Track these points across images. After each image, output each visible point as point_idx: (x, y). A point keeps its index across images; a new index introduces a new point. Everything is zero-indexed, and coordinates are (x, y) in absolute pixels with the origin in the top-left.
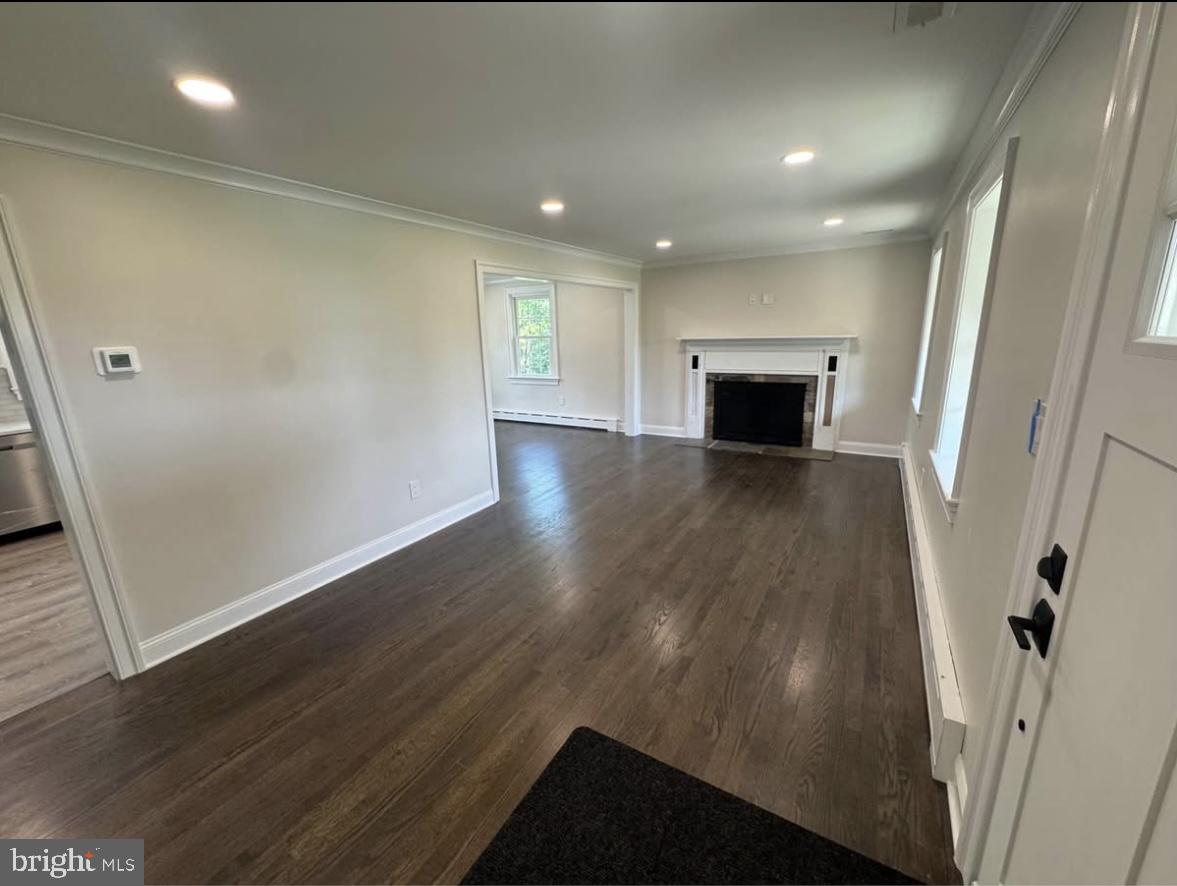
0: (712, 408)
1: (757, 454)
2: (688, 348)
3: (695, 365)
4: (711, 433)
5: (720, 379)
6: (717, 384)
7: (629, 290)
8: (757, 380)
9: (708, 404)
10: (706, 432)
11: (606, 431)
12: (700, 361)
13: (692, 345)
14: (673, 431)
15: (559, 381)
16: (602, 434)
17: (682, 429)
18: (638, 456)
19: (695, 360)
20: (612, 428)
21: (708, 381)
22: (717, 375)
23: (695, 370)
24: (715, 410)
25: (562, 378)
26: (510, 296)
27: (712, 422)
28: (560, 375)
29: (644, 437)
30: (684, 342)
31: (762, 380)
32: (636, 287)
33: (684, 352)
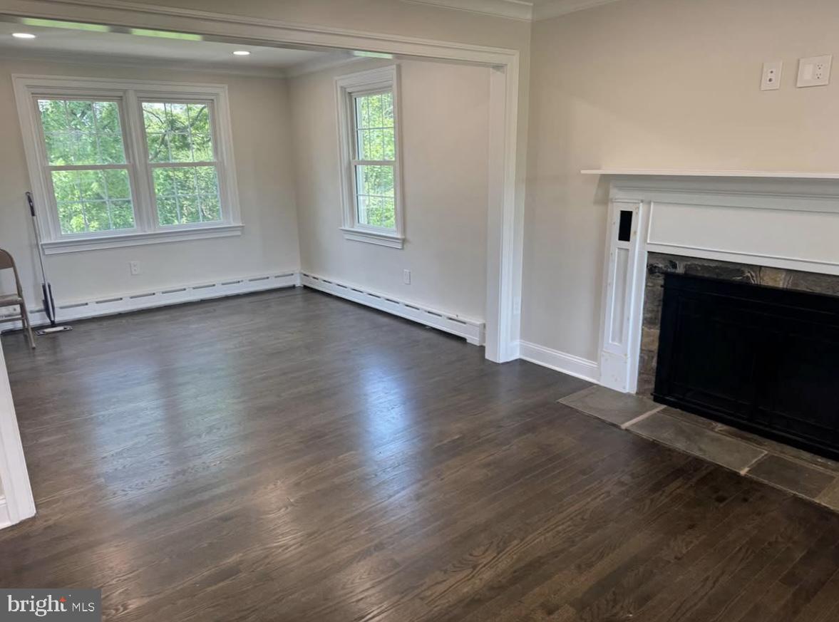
0: (656, 331)
1: (736, 475)
2: (615, 193)
3: (625, 234)
4: (652, 386)
5: (680, 270)
6: (669, 277)
7: (498, 67)
8: (768, 281)
9: (648, 322)
10: (642, 381)
11: (462, 340)
12: (637, 225)
13: (621, 188)
14: (573, 365)
15: (404, 241)
16: (454, 344)
17: (593, 364)
18: (505, 403)
19: (626, 218)
20: (473, 339)
21: (651, 270)
22: (672, 260)
23: (624, 244)
24: (662, 338)
25: (409, 237)
26: (343, 88)
27: (654, 364)
28: (404, 231)
29: (522, 365)
30: (606, 180)
31: (781, 283)
32: (513, 60)
33: (605, 201)
